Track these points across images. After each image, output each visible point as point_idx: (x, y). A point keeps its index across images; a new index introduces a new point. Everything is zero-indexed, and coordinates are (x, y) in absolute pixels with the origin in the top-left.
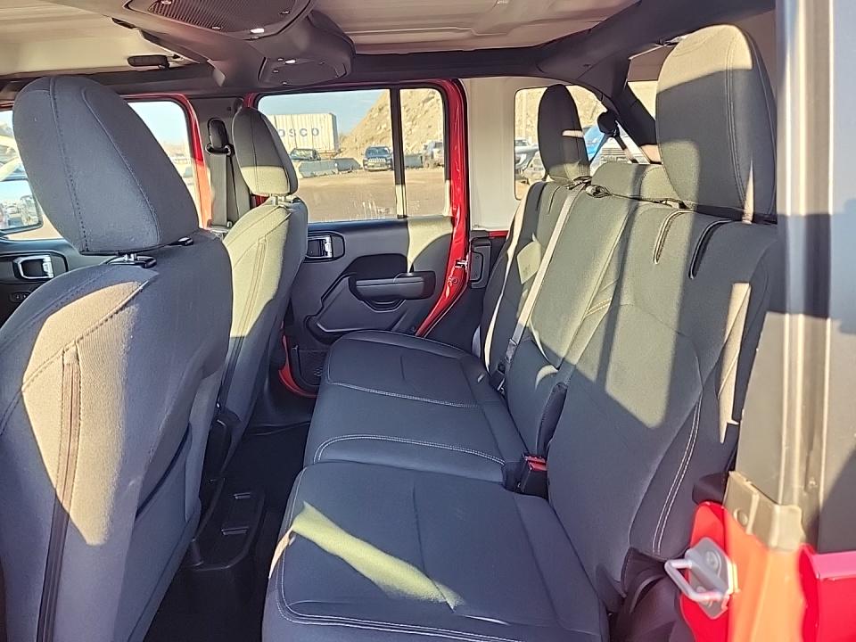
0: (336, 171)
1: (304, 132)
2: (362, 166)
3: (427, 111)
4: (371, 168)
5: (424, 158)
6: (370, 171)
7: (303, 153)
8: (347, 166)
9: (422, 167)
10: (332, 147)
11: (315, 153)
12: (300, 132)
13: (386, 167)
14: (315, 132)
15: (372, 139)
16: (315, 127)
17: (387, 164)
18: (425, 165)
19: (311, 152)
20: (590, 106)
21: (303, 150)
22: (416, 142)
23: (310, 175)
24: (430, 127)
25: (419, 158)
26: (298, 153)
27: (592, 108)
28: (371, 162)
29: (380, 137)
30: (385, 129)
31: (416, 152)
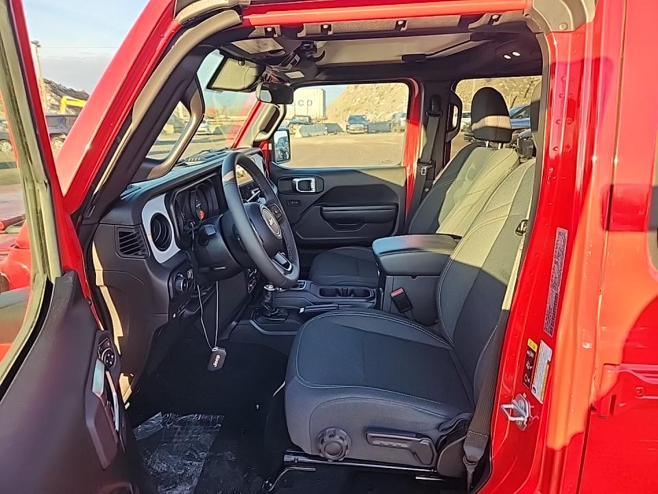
0: (326, 133)
1: (301, 103)
2: (344, 129)
3: (392, 89)
4: (352, 132)
5: (392, 125)
6: (352, 134)
7: (301, 118)
8: (333, 129)
9: (390, 132)
10: (322, 114)
11: (310, 119)
12: (299, 103)
13: (363, 131)
14: (310, 103)
15: (349, 109)
16: (310, 99)
17: (364, 129)
18: (393, 130)
19: (307, 118)
20: (524, 88)
21: (302, 116)
22: (382, 113)
23: (307, 135)
24: (394, 101)
25: (388, 125)
26: (298, 118)
27: (526, 90)
28: (352, 127)
29: (355, 108)
30: (359, 101)
31: (382, 120)
